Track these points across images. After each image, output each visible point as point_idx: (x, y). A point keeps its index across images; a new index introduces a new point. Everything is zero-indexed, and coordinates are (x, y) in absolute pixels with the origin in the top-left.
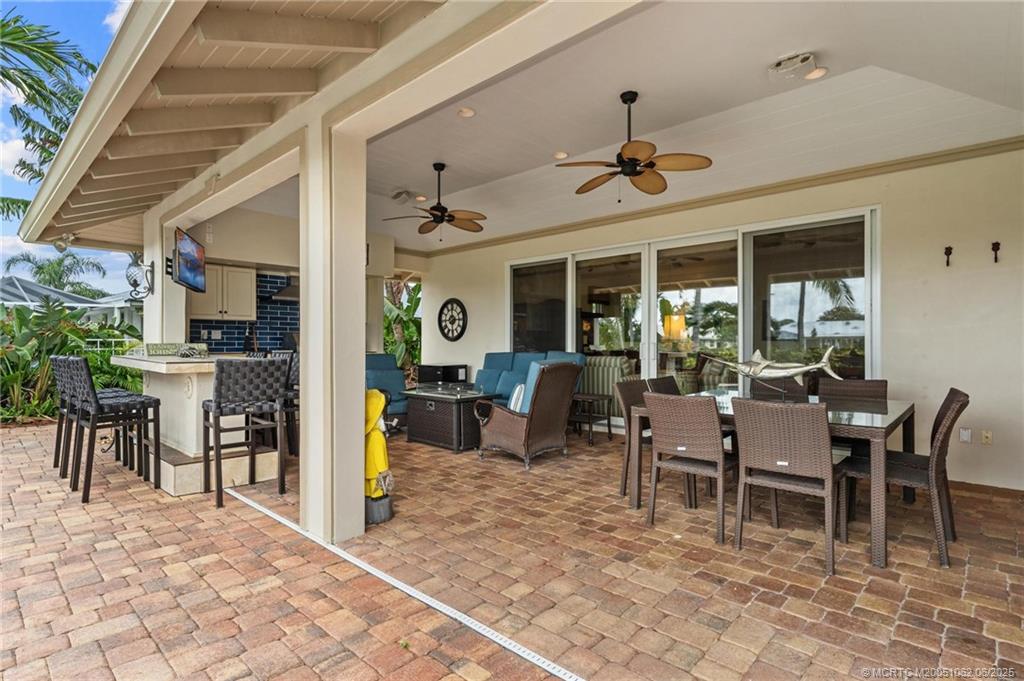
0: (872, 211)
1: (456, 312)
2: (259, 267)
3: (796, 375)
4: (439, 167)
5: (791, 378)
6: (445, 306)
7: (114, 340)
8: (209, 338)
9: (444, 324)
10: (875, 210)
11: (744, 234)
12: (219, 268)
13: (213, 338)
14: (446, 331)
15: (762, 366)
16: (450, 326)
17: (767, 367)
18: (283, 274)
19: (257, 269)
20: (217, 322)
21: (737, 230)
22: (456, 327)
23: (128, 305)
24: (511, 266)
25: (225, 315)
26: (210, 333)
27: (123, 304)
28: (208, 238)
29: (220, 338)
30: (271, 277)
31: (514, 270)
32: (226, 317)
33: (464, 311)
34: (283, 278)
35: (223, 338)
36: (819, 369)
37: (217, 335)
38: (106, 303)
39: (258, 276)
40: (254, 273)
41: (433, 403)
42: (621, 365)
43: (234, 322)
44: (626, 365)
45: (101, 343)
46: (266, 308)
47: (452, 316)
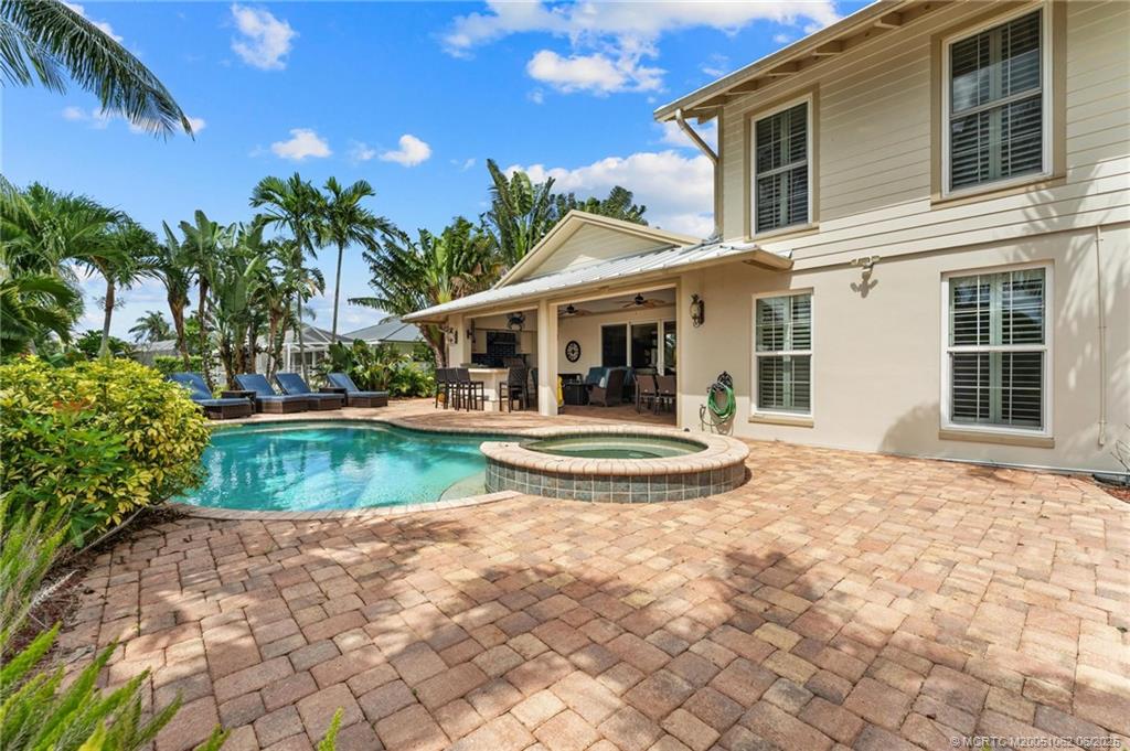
1: (575, 347)
6: (569, 344)
16: (571, 354)
22: (575, 356)
24: (601, 326)
31: (603, 328)
33: (579, 347)
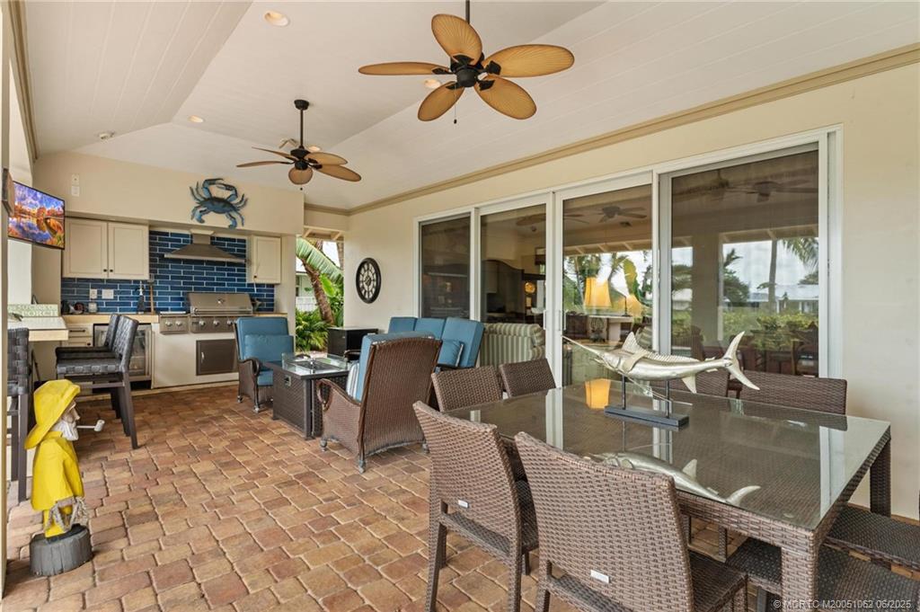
0: (829, 134)
2: (151, 225)
3: (686, 375)
4: (302, 105)
5: (678, 380)
6: (362, 266)
8: (99, 298)
9: (361, 285)
10: (835, 132)
11: (660, 175)
12: (105, 224)
13: (103, 297)
14: (363, 292)
15: (635, 358)
16: (366, 287)
17: (644, 359)
18: (186, 232)
20: (108, 281)
21: (652, 171)
22: (372, 288)
24: (420, 223)
25: (110, 273)
26: (100, 293)
28: (73, 191)
29: (112, 297)
30: (172, 234)
32: (112, 276)
33: (378, 272)
34: (186, 236)
35: (115, 298)
36: (719, 368)
37: (108, 294)
39: (151, 233)
40: (146, 230)
41: (289, 377)
42: (531, 334)
44: (538, 334)
46: (168, 267)
47: (368, 277)
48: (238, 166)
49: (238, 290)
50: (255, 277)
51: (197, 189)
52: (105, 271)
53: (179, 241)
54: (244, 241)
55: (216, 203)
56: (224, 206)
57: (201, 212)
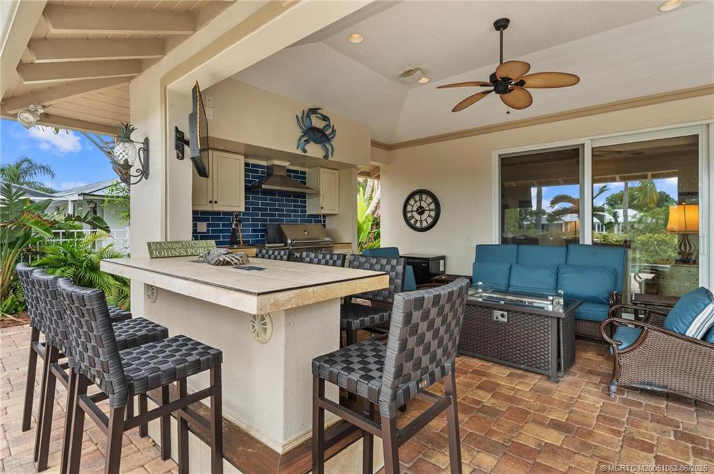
1: (427, 202)
4: (502, 24)
7: (76, 231)
9: (409, 215)
14: (413, 221)
16: (417, 216)
18: (264, 163)
19: (246, 156)
22: (427, 218)
23: (81, 198)
24: (499, 155)
25: (214, 206)
27: (76, 198)
28: (207, 112)
30: (253, 165)
31: (502, 159)
32: (216, 208)
33: (436, 201)
34: (263, 167)
35: (208, 230)
37: (203, 227)
38: (61, 197)
39: (247, 165)
41: (506, 313)
43: (218, 213)
45: (64, 234)
46: (253, 198)
47: (421, 207)
48: (438, 88)
49: (302, 221)
50: (322, 208)
51: (302, 118)
52: (211, 202)
53: (257, 172)
54: (304, 173)
55: (316, 133)
56: (322, 137)
57: (305, 141)
